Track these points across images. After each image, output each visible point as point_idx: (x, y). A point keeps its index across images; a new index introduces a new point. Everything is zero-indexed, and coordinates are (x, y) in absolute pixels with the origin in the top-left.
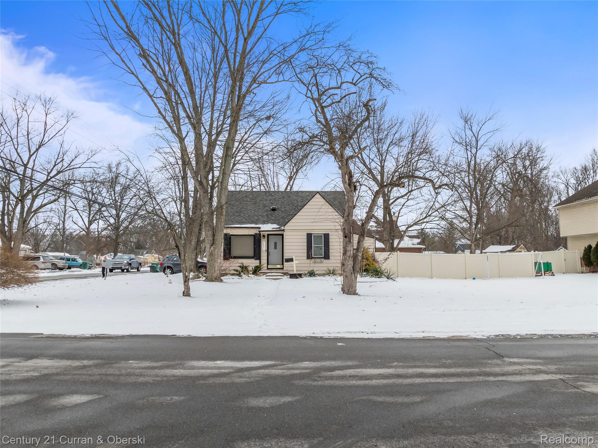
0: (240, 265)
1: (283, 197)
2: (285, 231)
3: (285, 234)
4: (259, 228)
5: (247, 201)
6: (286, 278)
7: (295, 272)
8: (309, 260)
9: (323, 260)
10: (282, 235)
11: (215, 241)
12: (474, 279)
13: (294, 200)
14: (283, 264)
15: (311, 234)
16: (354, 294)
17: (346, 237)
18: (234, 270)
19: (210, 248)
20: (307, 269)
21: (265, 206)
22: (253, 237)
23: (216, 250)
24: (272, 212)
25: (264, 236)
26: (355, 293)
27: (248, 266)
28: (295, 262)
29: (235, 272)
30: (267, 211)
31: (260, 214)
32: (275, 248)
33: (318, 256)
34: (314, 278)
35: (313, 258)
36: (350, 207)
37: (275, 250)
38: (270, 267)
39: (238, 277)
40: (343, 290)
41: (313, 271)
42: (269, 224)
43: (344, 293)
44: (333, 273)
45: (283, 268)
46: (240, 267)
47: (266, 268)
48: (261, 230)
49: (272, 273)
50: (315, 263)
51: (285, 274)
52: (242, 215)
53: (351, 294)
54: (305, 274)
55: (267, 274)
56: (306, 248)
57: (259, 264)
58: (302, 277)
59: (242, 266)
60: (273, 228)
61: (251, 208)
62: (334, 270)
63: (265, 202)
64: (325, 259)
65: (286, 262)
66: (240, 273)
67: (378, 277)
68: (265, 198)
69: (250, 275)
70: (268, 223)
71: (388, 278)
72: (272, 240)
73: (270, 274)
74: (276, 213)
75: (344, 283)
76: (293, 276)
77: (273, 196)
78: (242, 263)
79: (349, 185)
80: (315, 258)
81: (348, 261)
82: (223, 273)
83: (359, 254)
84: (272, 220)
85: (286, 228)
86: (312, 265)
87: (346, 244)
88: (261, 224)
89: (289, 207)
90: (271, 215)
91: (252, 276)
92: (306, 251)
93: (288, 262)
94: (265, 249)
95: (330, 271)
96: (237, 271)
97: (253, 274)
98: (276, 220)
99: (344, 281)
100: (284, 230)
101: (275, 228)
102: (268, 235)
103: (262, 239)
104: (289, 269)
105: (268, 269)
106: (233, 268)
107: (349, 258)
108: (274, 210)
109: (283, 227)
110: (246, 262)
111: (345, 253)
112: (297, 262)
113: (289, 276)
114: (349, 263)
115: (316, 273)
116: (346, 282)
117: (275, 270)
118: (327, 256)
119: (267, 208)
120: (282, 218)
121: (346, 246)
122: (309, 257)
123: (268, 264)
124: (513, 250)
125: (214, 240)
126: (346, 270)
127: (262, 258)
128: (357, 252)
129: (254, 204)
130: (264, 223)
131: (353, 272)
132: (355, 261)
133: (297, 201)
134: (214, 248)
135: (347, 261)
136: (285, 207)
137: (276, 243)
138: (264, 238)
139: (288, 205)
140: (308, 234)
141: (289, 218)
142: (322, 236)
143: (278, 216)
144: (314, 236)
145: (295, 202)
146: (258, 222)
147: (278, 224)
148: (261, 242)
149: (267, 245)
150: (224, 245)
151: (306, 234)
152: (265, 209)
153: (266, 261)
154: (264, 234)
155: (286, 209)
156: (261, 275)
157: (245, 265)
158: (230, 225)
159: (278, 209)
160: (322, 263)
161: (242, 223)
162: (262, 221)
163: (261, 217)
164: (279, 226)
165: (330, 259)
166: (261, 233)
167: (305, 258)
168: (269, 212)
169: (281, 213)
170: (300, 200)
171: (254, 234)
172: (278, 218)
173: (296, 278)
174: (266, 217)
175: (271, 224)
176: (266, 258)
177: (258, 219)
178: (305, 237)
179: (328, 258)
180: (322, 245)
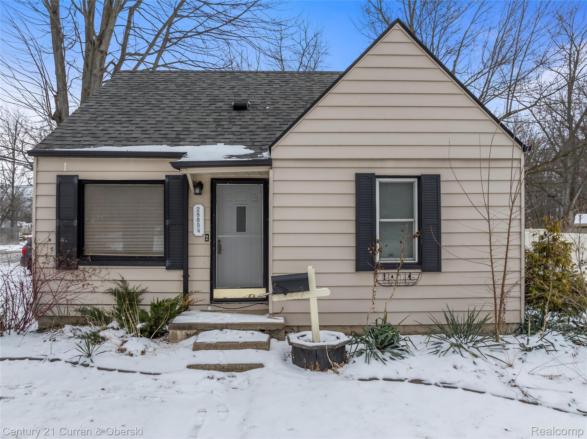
1: (271, 82)
2: (275, 164)
3: (274, 175)
4: (181, 155)
5: (165, 89)
7: (317, 340)
8: (367, 278)
9: (415, 273)
10: (265, 182)
13: (300, 89)
14: (266, 287)
15: (371, 178)
20: (360, 306)
21: (214, 100)
22: (160, 189)
24: (234, 113)
25: (199, 185)
27: (143, 292)
28: (314, 294)
30: (219, 110)
31: (195, 117)
32: (241, 227)
37: (241, 235)
38: (219, 294)
42: (221, 145)
46: (114, 293)
48: (183, 159)
50: (388, 284)
51: (275, 333)
56: (351, 228)
58: (345, 364)
59: (120, 290)
60: (231, 157)
61: (173, 104)
63: (217, 92)
64: (424, 270)
68: (219, 83)
70: (216, 143)
73: (214, 336)
74: (247, 116)
77: (243, 80)
78: (123, 281)
80: (387, 267)
84: (233, 133)
85: (278, 152)
88: (192, 143)
89: (288, 102)
90: (231, 121)
91: (137, 340)
92: (351, 241)
93: (286, 293)
94: (202, 233)
98: (243, 133)
100: (268, 163)
101: (239, 157)
102: (215, 182)
103: (193, 198)
105: (213, 301)
108: (240, 108)
109: (265, 153)
110: (136, 277)
117: (236, 307)
118: (430, 261)
119: (219, 104)
120: (265, 128)
122: (365, 263)
123: (213, 287)
127: (192, 263)
129: (184, 97)
130: (202, 141)
136: (273, 103)
137: (241, 212)
138: (198, 191)
139: (285, 98)
140: (359, 177)
141: (285, 127)
142: (412, 184)
143: (253, 123)
144: (381, 184)
145: (304, 92)
146: (183, 140)
147: (251, 144)
148: (190, 206)
149: (209, 217)
150: (59, 216)
151: (353, 178)
152: (213, 107)
153: (206, 275)
154: (198, 180)
155: (276, 106)
156: (179, 337)
157: (131, 286)
158: (84, 146)
159: (254, 106)
160: (414, 285)
161: (125, 143)
162: (196, 136)
163: (196, 126)
164: (252, 152)
165: (442, 271)
166: (189, 172)
167: (351, 267)
168: (225, 114)
169: (261, 117)
170: (315, 87)
171: (163, 178)
172: (252, 128)
173: (322, 370)
174: (214, 126)
175: (226, 144)
176: (208, 265)
177: (187, 129)
178: (351, 188)
179: (438, 269)
180: (412, 217)
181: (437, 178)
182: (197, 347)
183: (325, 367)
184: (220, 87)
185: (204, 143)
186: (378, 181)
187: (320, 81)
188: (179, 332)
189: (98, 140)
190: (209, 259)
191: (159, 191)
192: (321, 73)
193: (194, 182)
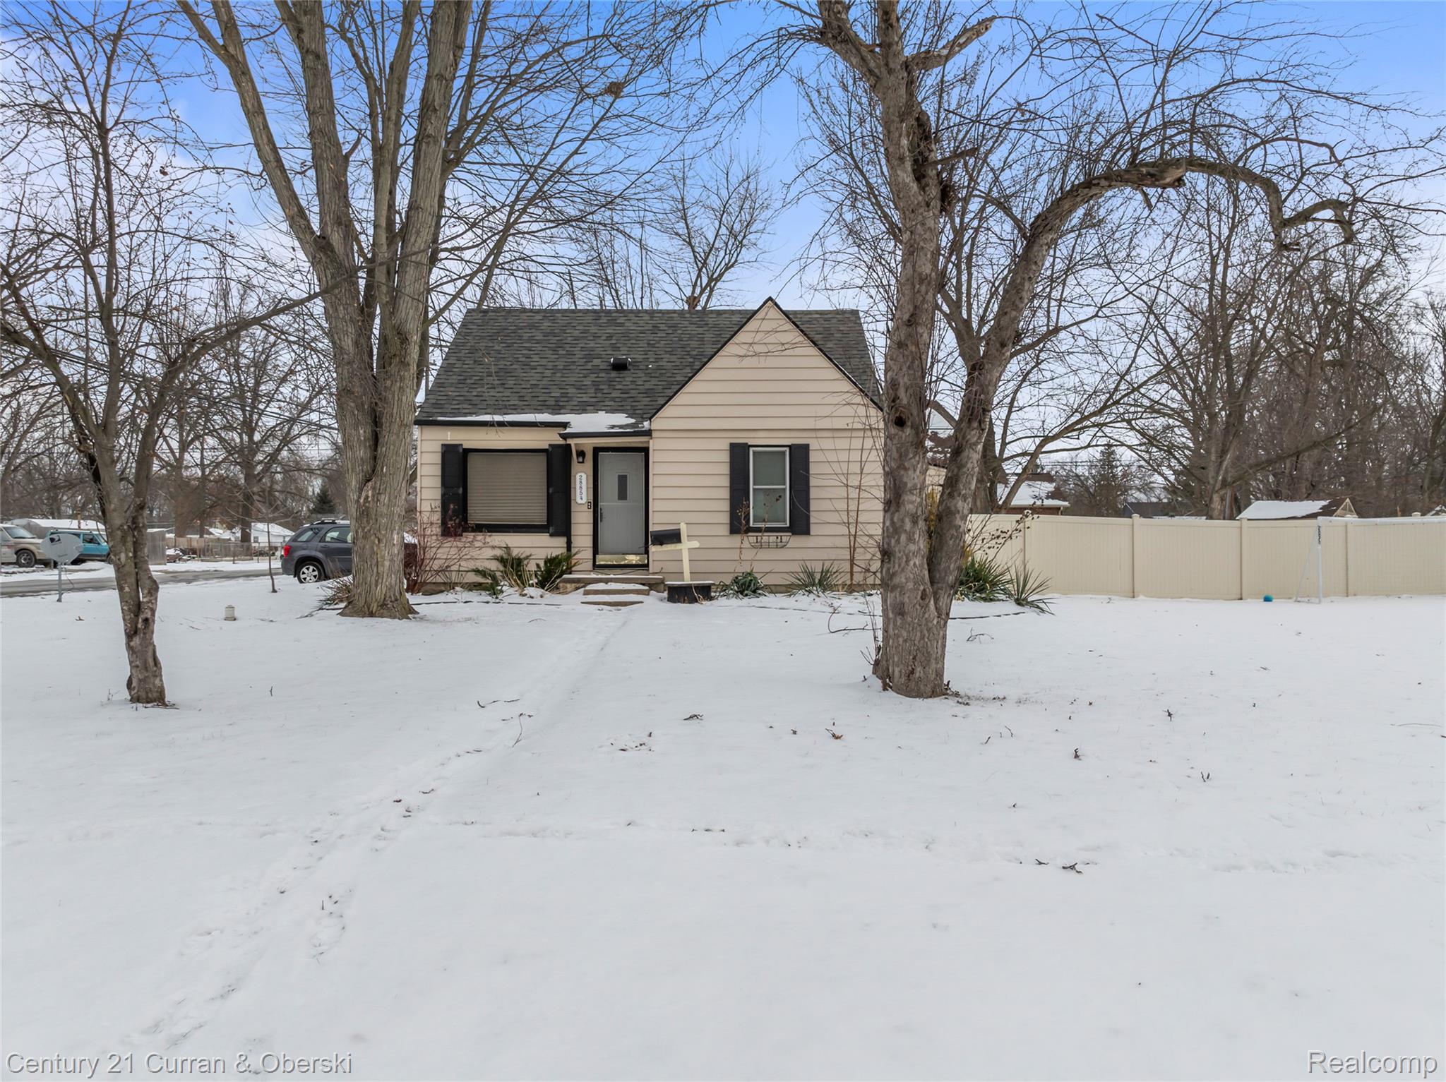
0: (498, 553)
1: (655, 328)
2: (654, 434)
3: (653, 445)
4: (565, 425)
5: (530, 339)
6: (655, 603)
7: (687, 580)
8: (737, 538)
9: (786, 537)
10: (645, 451)
11: (379, 462)
12: (1267, 599)
13: (690, 339)
14: (647, 552)
15: (746, 447)
16: (933, 694)
17: (900, 422)
18: (477, 571)
19: (361, 490)
20: (729, 567)
21: (590, 356)
22: (544, 457)
23: (384, 499)
24: (614, 374)
25: (581, 454)
26: (938, 689)
27: (527, 558)
28: (686, 545)
29: (480, 579)
30: (596, 370)
31: (571, 380)
32: (622, 495)
33: (769, 525)
34: (754, 601)
35: (749, 530)
36: (921, 281)
37: (622, 503)
38: (602, 559)
39: (485, 596)
40: (882, 669)
41: (750, 574)
42: (602, 413)
43: (885, 687)
44: (820, 583)
45: (645, 566)
46: (501, 560)
47: (589, 565)
48: (568, 430)
49: (607, 581)
50: (759, 546)
51: (653, 586)
52: (511, 383)
53: (919, 695)
54: (724, 588)
55: (589, 587)
56: (726, 494)
57: (564, 550)
58: (711, 599)
59: (505, 556)
60: (613, 427)
61: (544, 362)
62: (825, 574)
63: (592, 344)
64: (794, 533)
65: (653, 544)
66: (496, 582)
67: (985, 600)
68: (593, 329)
69: (530, 591)
70: (597, 411)
71: (1019, 602)
72: (612, 468)
73: (601, 586)
74: (628, 377)
75: (885, 639)
76: (680, 594)
77: (622, 324)
78: (507, 548)
79: (919, 176)
80: (758, 530)
81: (910, 539)
82: (439, 580)
83: (960, 504)
84: (613, 399)
85: (657, 424)
86: (748, 554)
87: (902, 456)
88: (573, 411)
89: (673, 358)
90: (610, 383)
91: (534, 591)
92: (726, 506)
93: (661, 544)
94: (584, 501)
95: (811, 575)
96: (483, 573)
97: (541, 584)
98: (624, 400)
99: (885, 631)
100: (648, 433)
101: (621, 427)
102: (597, 450)
103: (575, 466)
104: (670, 567)
105: (596, 567)
106: (471, 565)
107: (915, 522)
108: (620, 367)
109: (646, 424)
110: (519, 543)
111: (893, 502)
112: (695, 544)
113: (665, 594)
114: (913, 547)
115: (763, 581)
116: (897, 636)
117: (618, 571)
118: (800, 524)
119: (596, 362)
120: (648, 393)
121: (902, 467)
122: (738, 525)
123: (596, 551)
124: (1327, 511)
125: (375, 458)
126: (896, 580)
127: (575, 529)
128: (951, 495)
129: (555, 350)
130: (582, 408)
131: (929, 590)
132: (941, 536)
133: (702, 340)
134: (374, 488)
135: (903, 538)
136: (657, 360)
137: (622, 480)
138: (581, 460)
139: (670, 353)
140: (733, 447)
141: (669, 392)
142: (784, 453)
143: (633, 387)
144: (754, 453)
145: (694, 344)
146: (563, 407)
147: (631, 412)
148: (573, 474)
149: (591, 485)
150: (444, 484)
151: (727, 447)
152: (589, 366)
153: (589, 542)
154: (581, 448)
155: (660, 364)
156: (569, 590)
157: (515, 553)
158: (465, 415)
159: (635, 364)
160: (783, 547)
161: (505, 411)
162: (575, 403)
163: (574, 391)
164: (633, 421)
165: (812, 533)
166: (572, 442)
167: (725, 530)
168: (603, 375)
169: (644, 379)
170: (709, 336)
171: (547, 447)
172: (633, 393)
173: (690, 602)
174: (593, 391)
175: (607, 412)
176: (590, 532)
177: (565, 395)
178: (726, 457)
179: (806, 532)
180: (784, 484)
181: (806, 447)
182: (587, 593)
183: (693, 600)
184: (596, 337)
185: (584, 411)
186: (751, 449)
187: (715, 326)
188: (568, 585)
189: (477, 408)
190: (591, 526)
191: (542, 459)
192: (719, 313)
193: (577, 451)
